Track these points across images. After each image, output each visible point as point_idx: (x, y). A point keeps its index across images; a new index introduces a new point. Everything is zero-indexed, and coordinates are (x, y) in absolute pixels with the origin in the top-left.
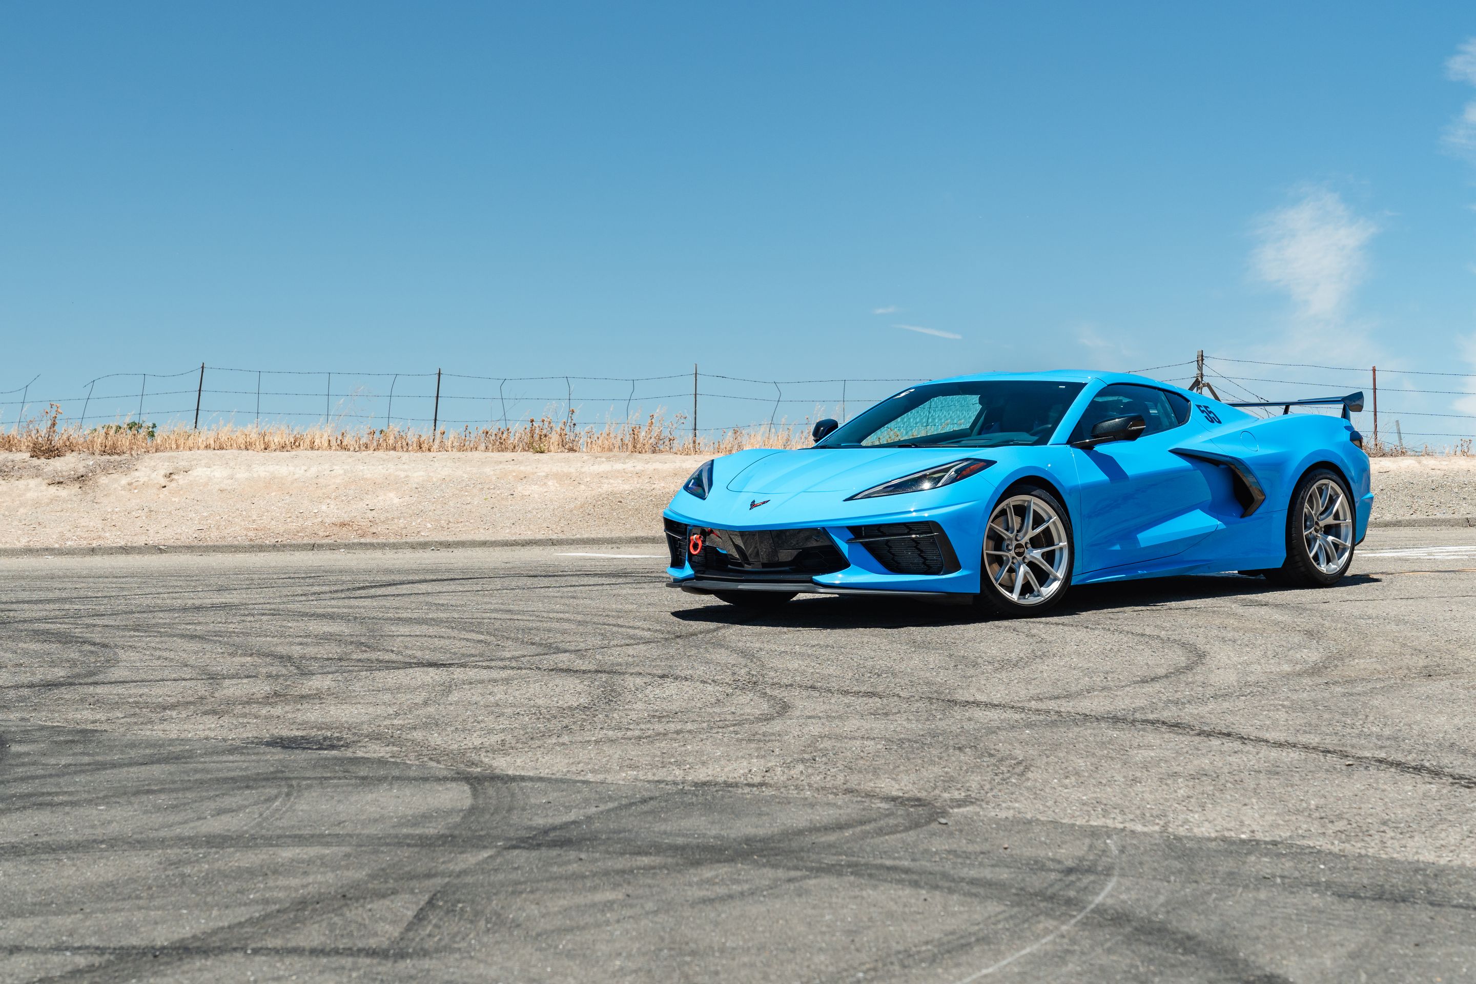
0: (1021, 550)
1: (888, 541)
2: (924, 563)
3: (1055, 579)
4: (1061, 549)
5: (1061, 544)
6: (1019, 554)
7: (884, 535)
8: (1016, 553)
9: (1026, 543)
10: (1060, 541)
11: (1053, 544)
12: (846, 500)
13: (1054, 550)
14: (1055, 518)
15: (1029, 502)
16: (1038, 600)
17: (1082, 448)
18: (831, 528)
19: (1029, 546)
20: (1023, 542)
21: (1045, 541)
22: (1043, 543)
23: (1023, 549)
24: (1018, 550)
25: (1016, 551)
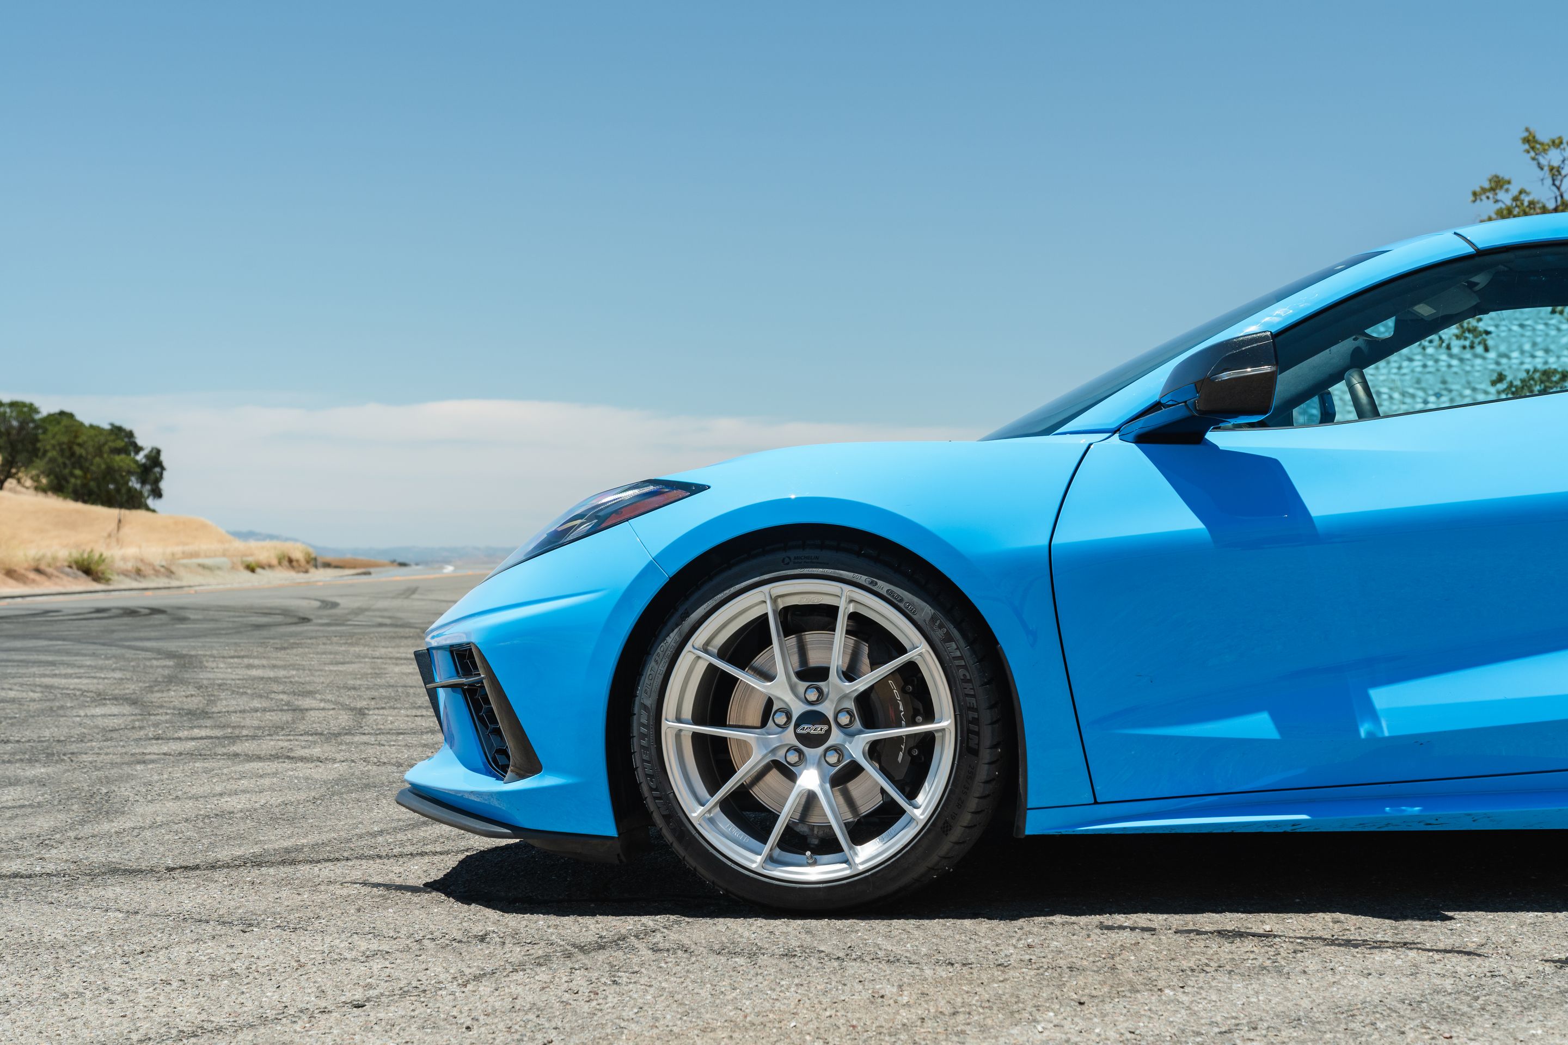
6: (809, 741)
8: (799, 737)
9: (838, 713)
19: (847, 718)
20: (826, 708)
21: (901, 708)
22: (893, 715)
23: (826, 727)
24: (808, 729)
25: (799, 731)
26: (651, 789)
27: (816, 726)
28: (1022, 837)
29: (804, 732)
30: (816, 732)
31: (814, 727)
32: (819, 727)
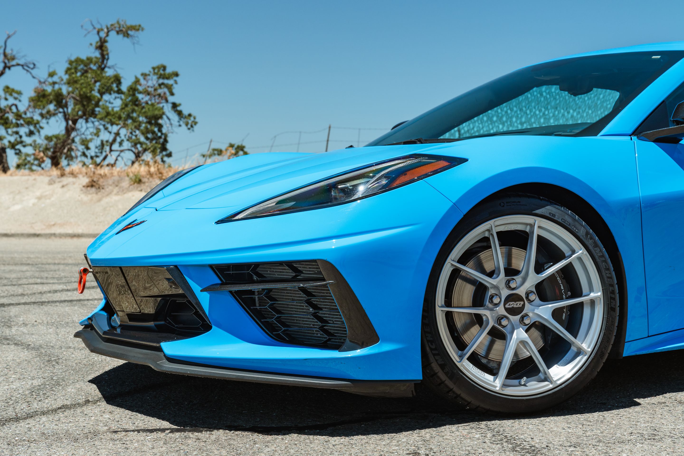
0: (518, 304)
1: (270, 290)
2: (322, 328)
3: (579, 352)
4: (592, 302)
5: (592, 295)
6: (513, 312)
7: (263, 280)
8: (507, 310)
9: (528, 294)
10: (591, 290)
11: (580, 295)
12: (219, 222)
13: (581, 304)
14: (581, 252)
15: (532, 226)
16: (546, 386)
17: (657, 141)
18: (187, 266)
19: (533, 297)
20: (521, 291)
21: (562, 288)
22: (558, 292)
23: (522, 303)
24: (512, 305)
25: (507, 306)
26: (431, 349)
27: (517, 302)
28: (622, 358)
29: (510, 306)
30: (517, 306)
31: (516, 303)
32: (519, 303)
